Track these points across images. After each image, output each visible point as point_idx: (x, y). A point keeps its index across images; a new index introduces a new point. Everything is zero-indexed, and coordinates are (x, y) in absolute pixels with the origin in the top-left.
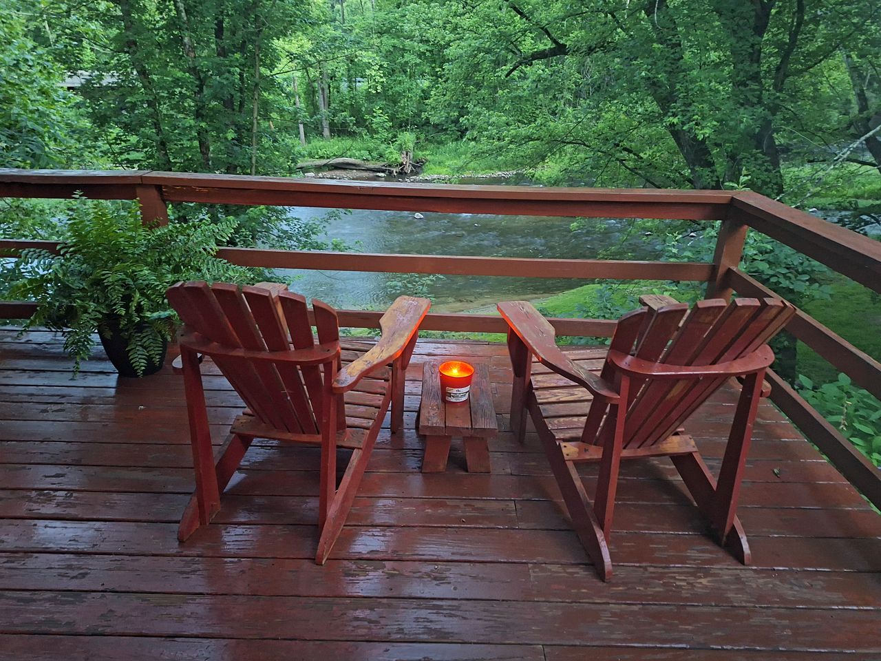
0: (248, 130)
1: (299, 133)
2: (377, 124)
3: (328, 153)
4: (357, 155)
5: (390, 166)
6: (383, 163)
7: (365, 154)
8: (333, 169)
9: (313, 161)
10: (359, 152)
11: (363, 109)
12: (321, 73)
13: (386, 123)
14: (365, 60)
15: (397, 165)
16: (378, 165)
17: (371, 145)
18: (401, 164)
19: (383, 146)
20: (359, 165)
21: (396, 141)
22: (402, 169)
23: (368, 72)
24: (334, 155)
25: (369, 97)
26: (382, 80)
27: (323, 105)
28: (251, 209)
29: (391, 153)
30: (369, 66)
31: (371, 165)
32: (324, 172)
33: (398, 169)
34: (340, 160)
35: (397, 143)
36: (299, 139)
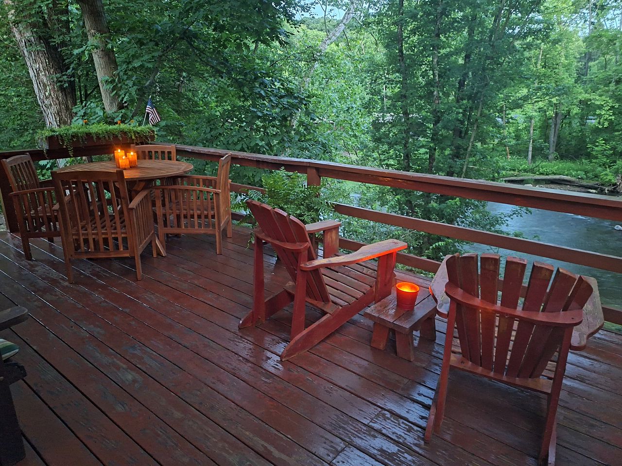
0: (464, 149)
1: (528, 156)
2: (597, 151)
3: (548, 171)
4: (573, 174)
5: (603, 185)
6: (597, 182)
7: (581, 174)
8: (549, 184)
9: (534, 176)
10: (576, 172)
11: (588, 140)
12: (557, 114)
13: (607, 151)
14: (598, 103)
15: (610, 185)
16: (591, 183)
17: (589, 167)
18: (615, 184)
19: (599, 169)
20: (573, 182)
21: (614, 165)
22: (614, 189)
23: (598, 112)
24: (553, 173)
25: (596, 131)
26: (610, 118)
27: (553, 136)
28: (450, 200)
29: (606, 175)
30: (600, 107)
31: (584, 183)
32: (541, 184)
33: (610, 188)
34: (557, 177)
35: (614, 167)
36: (527, 160)
